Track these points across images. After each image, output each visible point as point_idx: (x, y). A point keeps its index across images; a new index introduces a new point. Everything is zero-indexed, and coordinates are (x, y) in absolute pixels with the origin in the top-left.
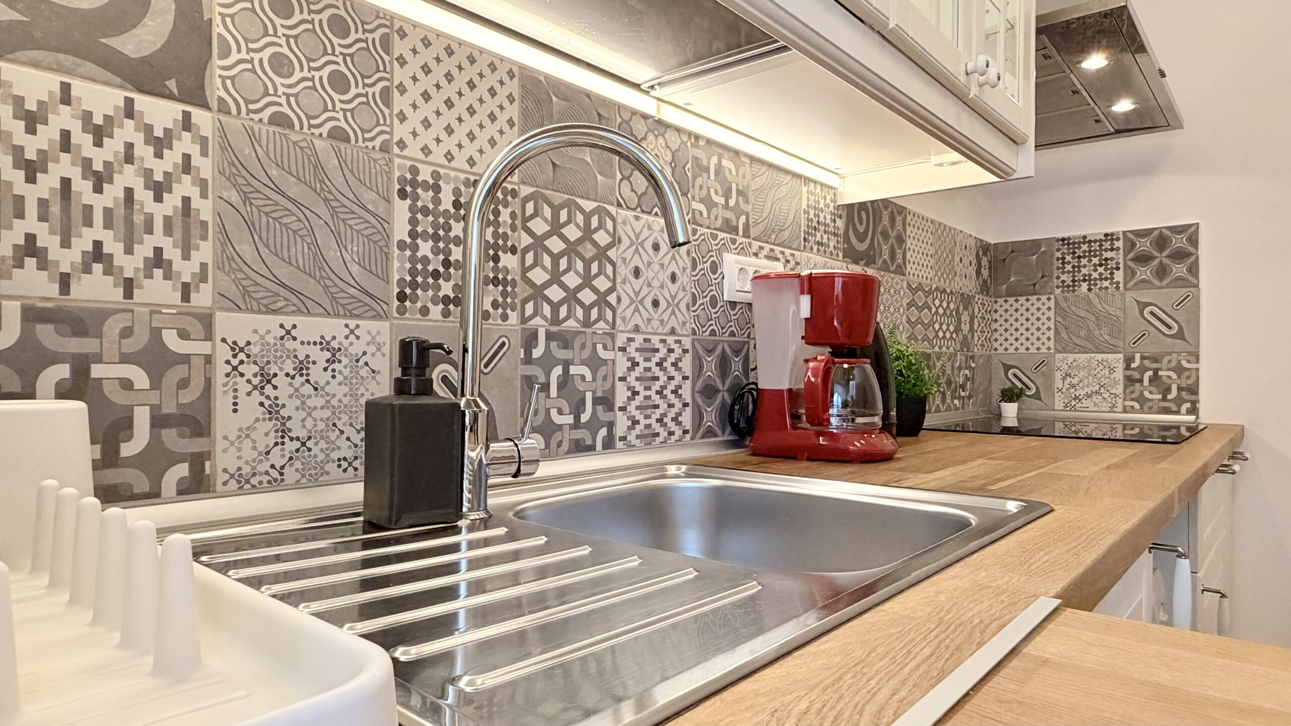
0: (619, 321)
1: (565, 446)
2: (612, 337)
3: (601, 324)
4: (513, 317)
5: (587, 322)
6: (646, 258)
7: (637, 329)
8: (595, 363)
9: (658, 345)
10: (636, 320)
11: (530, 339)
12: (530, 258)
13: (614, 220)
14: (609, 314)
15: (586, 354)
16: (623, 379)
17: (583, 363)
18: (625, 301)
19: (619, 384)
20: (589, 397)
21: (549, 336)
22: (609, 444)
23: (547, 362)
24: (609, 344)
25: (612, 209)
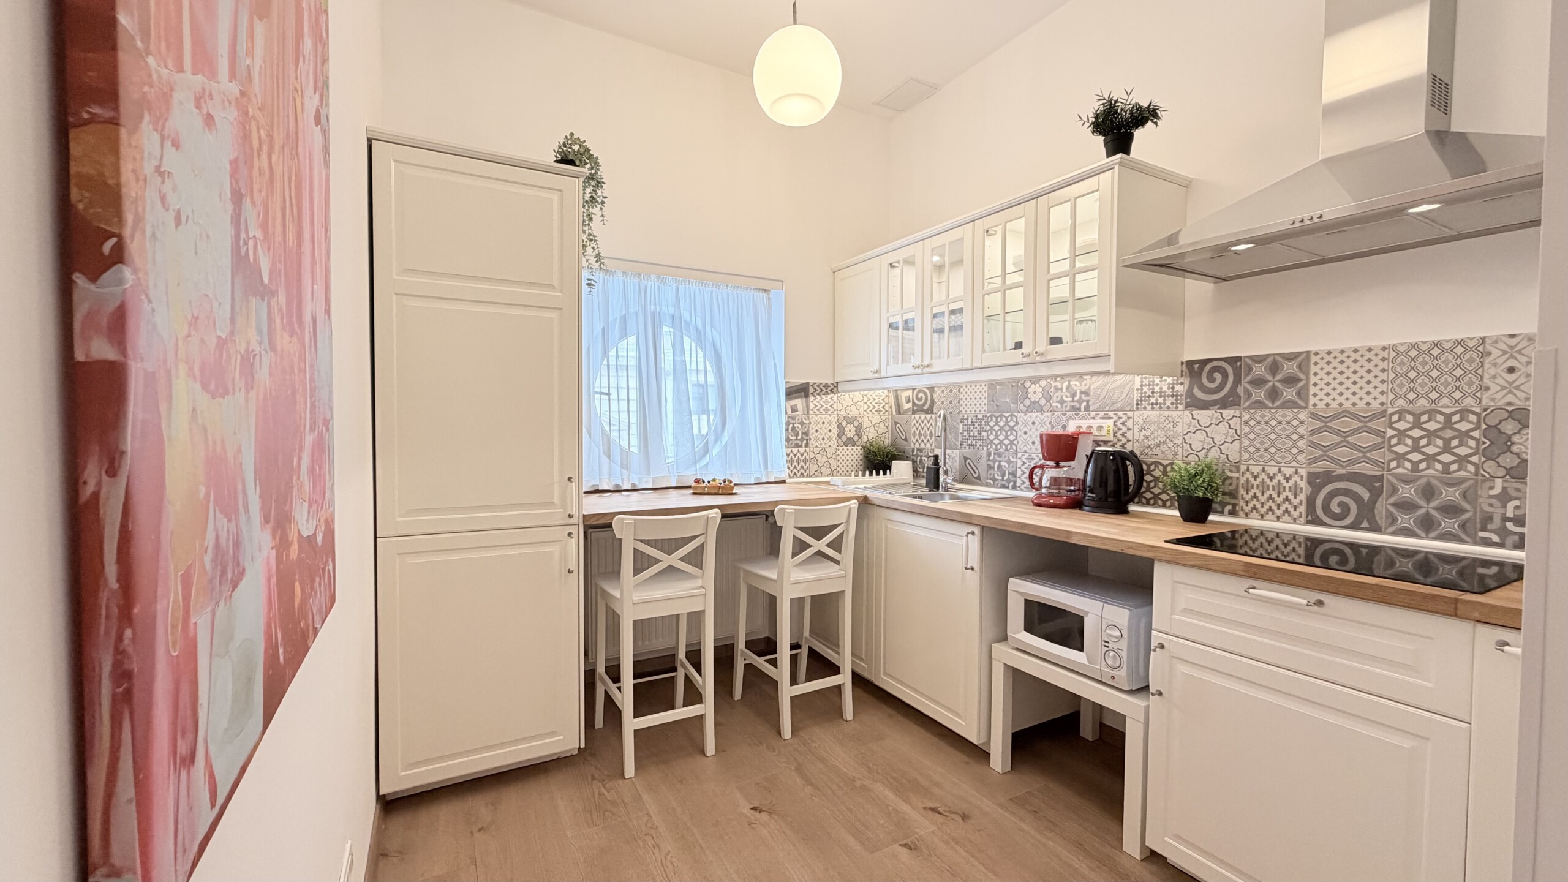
0: (1018, 450)
1: (999, 485)
2: (1017, 455)
3: (1012, 450)
4: (985, 448)
5: (1007, 450)
6: (1029, 427)
7: (1025, 452)
8: (1009, 462)
9: (1035, 457)
10: (1025, 448)
11: (989, 455)
12: (989, 433)
13: (1016, 417)
14: (1014, 447)
15: (1006, 459)
16: (1020, 468)
17: (1005, 462)
18: (1021, 443)
19: (1018, 470)
20: (1007, 472)
21: (995, 454)
22: (1014, 488)
23: (994, 461)
24: (1015, 456)
25: (1016, 414)
